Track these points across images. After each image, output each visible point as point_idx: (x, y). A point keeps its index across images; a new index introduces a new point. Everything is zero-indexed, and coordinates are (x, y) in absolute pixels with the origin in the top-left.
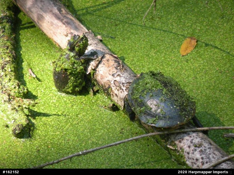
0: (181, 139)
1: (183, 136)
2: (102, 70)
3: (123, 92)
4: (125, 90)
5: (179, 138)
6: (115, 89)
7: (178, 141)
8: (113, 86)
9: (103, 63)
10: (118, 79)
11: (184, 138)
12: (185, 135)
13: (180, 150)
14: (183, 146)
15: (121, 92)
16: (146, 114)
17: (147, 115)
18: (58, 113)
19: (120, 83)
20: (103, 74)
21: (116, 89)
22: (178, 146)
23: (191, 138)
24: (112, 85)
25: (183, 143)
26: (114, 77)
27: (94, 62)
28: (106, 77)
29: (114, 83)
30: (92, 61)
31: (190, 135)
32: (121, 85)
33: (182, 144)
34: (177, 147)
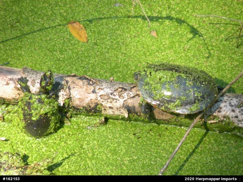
0: (218, 109)
1: (218, 105)
2: (77, 94)
3: (118, 101)
4: (119, 99)
5: (215, 109)
6: (106, 103)
7: (217, 112)
8: (103, 102)
9: (73, 88)
10: (102, 92)
11: (221, 106)
12: (219, 103)
13: (224, 119)
14: (225, 114)
15: (116, 102)
16: (183, 106)
17: (185, 106)
18: (64, 156)
19: (107, 95)
20: (81, 97)
21: (108, 102)
22: (219, 116)
23: (227, 102)
24: (100, 101)
25: (223, 111)
26: (96, 93)
27: (62, 91)
28: (87, 98)
29: (101, 98)
30: (60, 92)
31: (223, 101)
32: (110, 96)
33: (223, 113)
34: (219, 118)
